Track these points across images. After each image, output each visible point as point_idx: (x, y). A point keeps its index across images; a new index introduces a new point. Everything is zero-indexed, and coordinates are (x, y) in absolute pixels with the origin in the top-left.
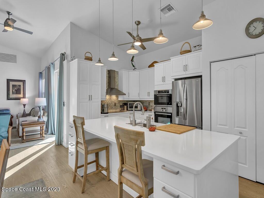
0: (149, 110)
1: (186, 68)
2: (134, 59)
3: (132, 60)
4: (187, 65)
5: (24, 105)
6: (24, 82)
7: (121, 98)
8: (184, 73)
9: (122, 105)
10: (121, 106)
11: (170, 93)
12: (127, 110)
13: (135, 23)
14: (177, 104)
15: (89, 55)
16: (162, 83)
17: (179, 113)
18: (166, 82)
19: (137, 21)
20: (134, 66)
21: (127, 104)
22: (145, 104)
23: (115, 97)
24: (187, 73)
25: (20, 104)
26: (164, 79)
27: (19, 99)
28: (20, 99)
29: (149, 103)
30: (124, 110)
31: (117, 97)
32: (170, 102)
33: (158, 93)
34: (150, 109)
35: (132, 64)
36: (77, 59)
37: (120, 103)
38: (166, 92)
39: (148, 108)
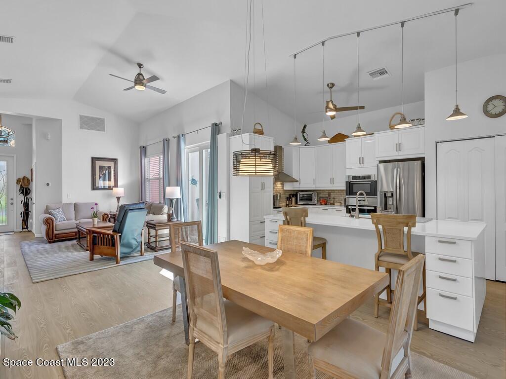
0: (331, 204)
1: (399, 147)
2: (306, 130)
3: (303, 132)
4: (400, 144)
5: (118, 198)
6: (115, 161)
7: (289, 187)
8: (397, 153)
9: (288, 196)
10: (288, 198)
11: (373, 179)
12: (296, 203)
13: (328, 85)
14: (385, 194)
15: (258, 127)
16: (359, 166)
17: (388, 205)
18: (366, 164)
19: (331, 84)
20: (305, 140)
21: (296, 195)
22: (321, 195)
23: (280, 185)
24: (401, 153)
25: (110, 196)
26: (361, 161)
27: (110, 188)
28: (112, 189)
29: (330, 193)
30: (291, 204)
31: (283, 185)
32: (373, 191)
33: (353, 179)
34: (332, 202)
35: (304, 137)
36: (248, 134)
37: (287, 194)
38: (364, 179)
39: (328, 201)
